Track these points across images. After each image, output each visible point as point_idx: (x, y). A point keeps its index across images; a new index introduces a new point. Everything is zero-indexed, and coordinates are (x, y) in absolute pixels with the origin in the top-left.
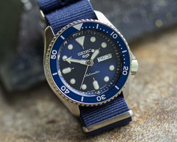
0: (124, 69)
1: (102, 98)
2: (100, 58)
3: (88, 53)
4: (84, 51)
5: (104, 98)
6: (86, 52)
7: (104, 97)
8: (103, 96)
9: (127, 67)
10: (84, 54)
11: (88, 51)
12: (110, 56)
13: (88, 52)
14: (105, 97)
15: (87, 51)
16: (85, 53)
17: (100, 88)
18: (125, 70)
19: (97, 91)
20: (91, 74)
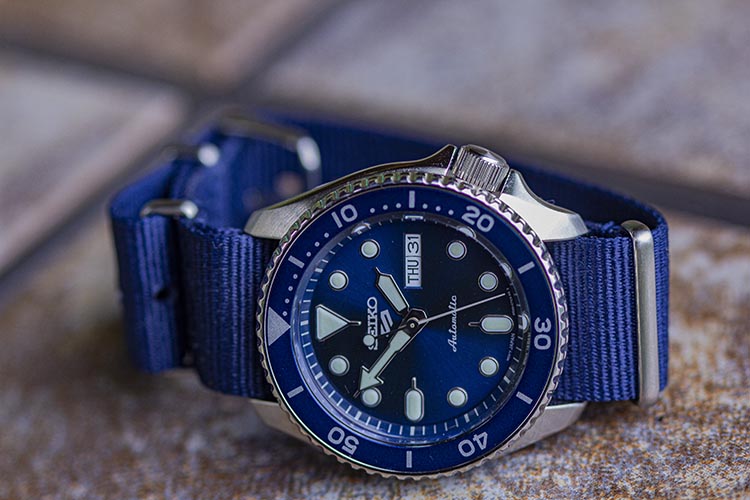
0: (472, 223)
1: (543, 329)
2: (411, 277)
3: (378, 314)
4: (369, 323)
5: (546, 326)
6: (373, 317)
7: (543, 324)
8: (540, 326)
9: (469, 208)
10: (376, 328)
11: (373, 310)
12: (412, 241)
13: (376, 311)
14: (543, 320)
15: (372, 315)
16: (376, 323)
17: (511, 315)
18: (476, 220)
19: (515, 329)
20: (454, 326)
